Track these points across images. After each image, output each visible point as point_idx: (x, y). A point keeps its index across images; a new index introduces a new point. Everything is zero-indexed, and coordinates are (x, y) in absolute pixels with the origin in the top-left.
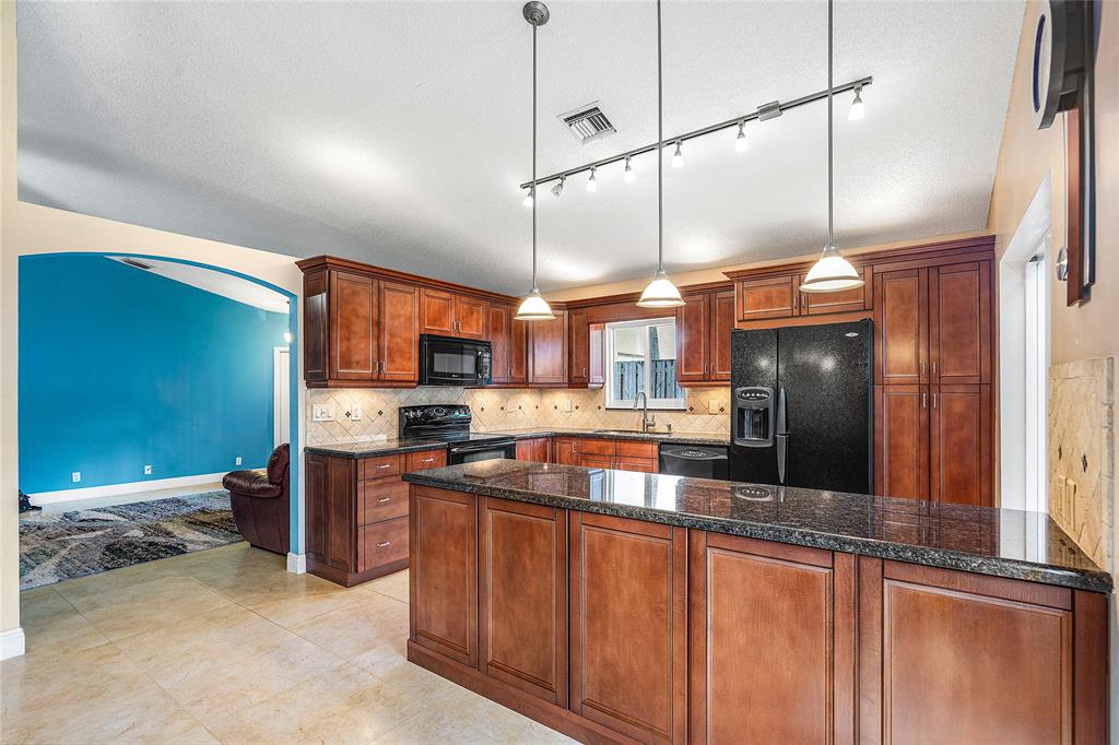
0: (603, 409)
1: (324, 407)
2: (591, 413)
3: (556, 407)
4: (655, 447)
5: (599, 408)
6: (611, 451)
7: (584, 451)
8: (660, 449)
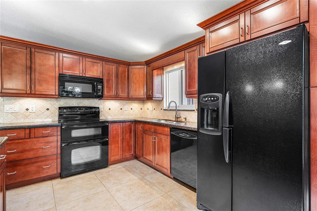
0: (163, 110)
1: (11, 106)
2: (159, 111)
3: (148, 109)
4: (169, 130)
5: (162, 109)
6: (153, 130)
7: (144, 129)
8: (171, 131)
